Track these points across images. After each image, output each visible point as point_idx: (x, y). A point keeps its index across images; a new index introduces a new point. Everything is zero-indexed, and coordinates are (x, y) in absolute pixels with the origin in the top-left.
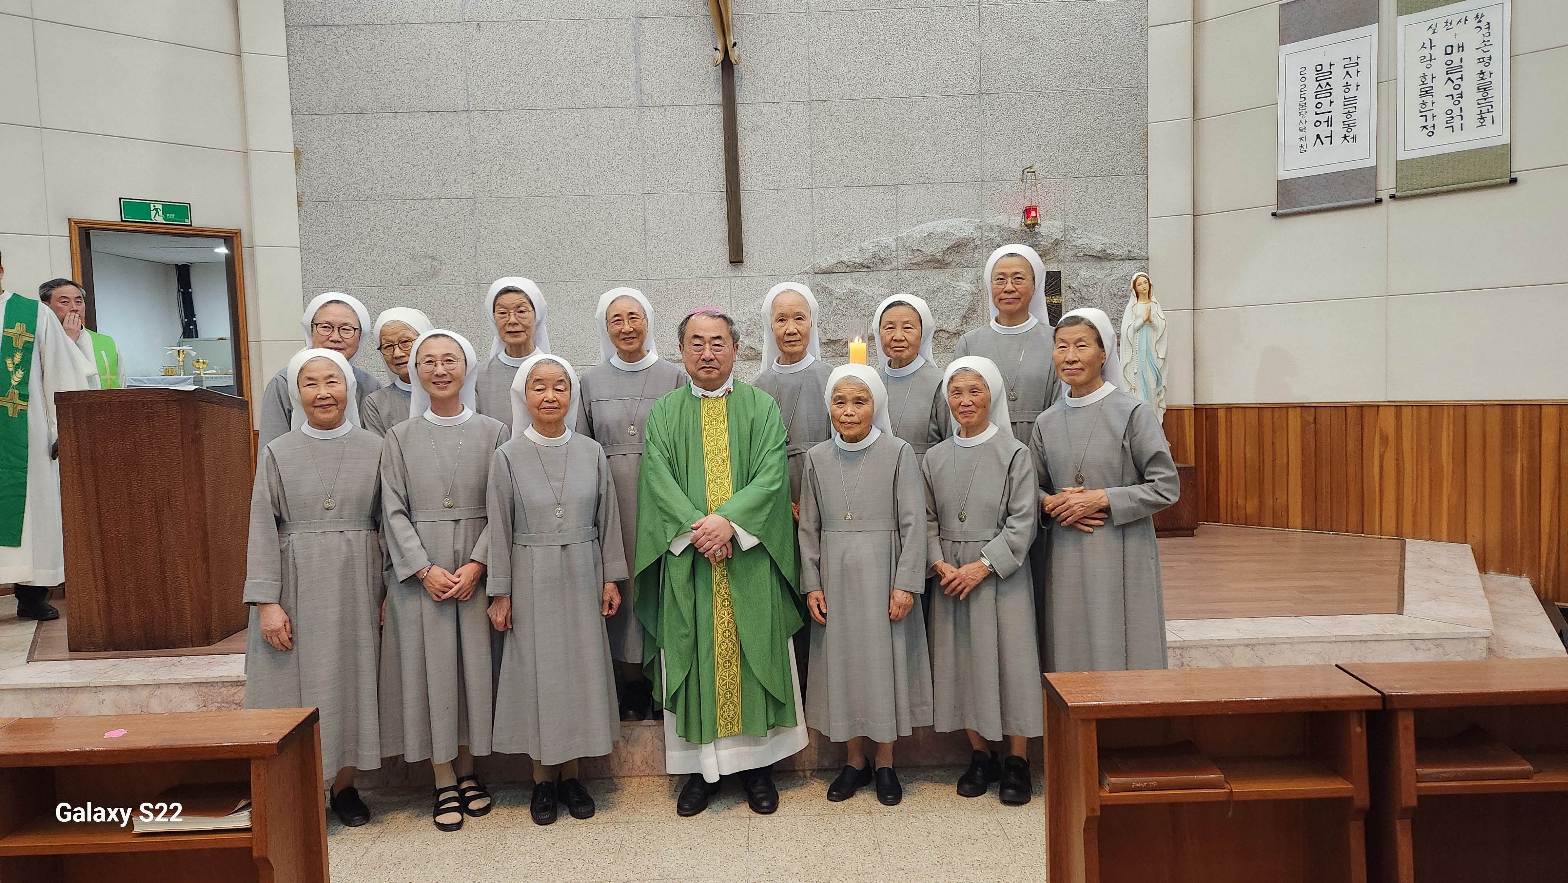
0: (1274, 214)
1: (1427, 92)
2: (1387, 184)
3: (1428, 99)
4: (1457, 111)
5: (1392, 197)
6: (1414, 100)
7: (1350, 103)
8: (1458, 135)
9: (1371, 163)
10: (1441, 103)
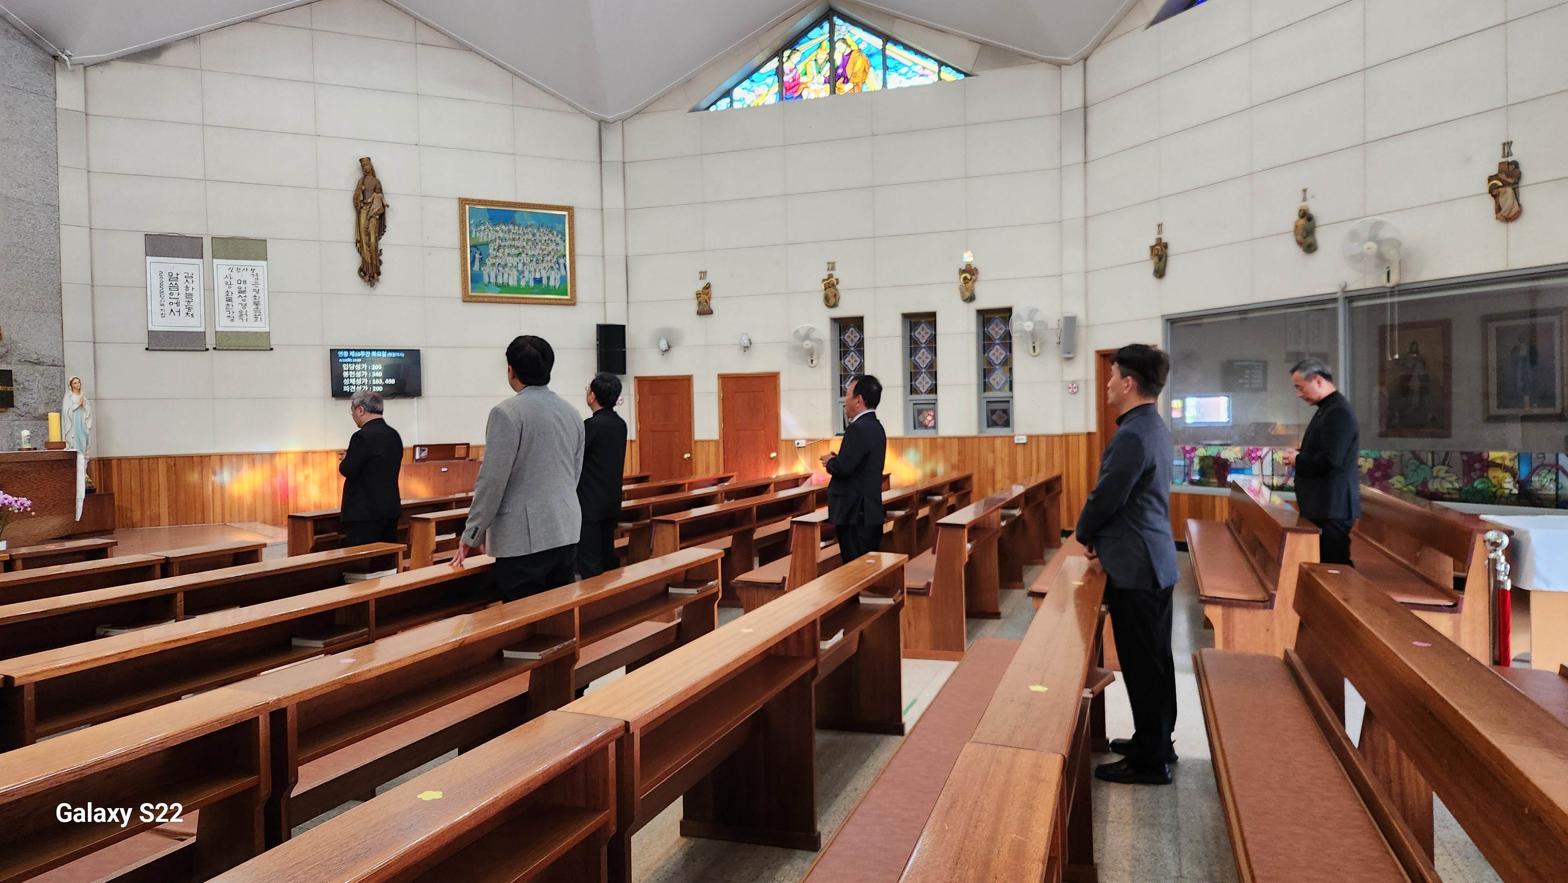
0: (147, 349)
1: (229, 300)
2: (210, 342)
3: (230, 303)
4: (244, 312)
5: (215, 349)
6: (223, 303)
7: (189, 296)
8: (245, 324)
9: (202, 330)
10: (237, 307)
